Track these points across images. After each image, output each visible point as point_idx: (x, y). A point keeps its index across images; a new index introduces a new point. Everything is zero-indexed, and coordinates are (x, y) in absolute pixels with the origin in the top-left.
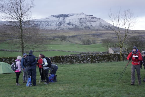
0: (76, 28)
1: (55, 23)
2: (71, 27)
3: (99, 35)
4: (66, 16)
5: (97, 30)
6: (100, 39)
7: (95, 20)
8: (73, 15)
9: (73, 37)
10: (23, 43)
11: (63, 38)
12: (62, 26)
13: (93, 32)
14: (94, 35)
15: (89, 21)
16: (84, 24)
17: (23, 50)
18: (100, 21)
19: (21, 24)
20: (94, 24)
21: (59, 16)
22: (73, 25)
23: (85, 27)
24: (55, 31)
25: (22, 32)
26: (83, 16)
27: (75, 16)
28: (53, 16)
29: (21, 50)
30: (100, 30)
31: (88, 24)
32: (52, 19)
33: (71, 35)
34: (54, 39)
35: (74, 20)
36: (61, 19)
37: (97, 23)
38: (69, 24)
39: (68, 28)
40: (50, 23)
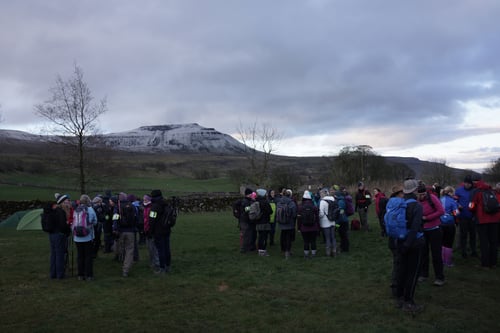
0: (184, 150)
1: (148, 140)
2: (175, 147)
3: (224, 163)
4: (166, 128)
5: (222, 155)
6: (226, 169)
7: (218, 136)
8: (179, 127)
9: (179, 165)
10: (83, 176)
11: (161, 167)
12: (159, 146)
13: (215, 158)
14: (215, 163)
15: (207, 139)
16: (199, 144)
17: (83, 187)
18: (226, 138)
19: (81, 141)
20: (215, 144)
21: (155, 128)
22: (178, 145)
23: (201, 149)
24: (147, 154)
25: (82, 155)
26: (196, 130)
27: (183, 128)
28: (143, 128)
29: (79, 188)
30: (227, 155)
31: (206, 143)
32: (141, 133)
33: (175, 162)
34: (143, 168)
35: (180, 136)
36: (158, 133)
37: (222, 143)
38: (171, 142)
39: (171, 150)
40: (138, 140)
